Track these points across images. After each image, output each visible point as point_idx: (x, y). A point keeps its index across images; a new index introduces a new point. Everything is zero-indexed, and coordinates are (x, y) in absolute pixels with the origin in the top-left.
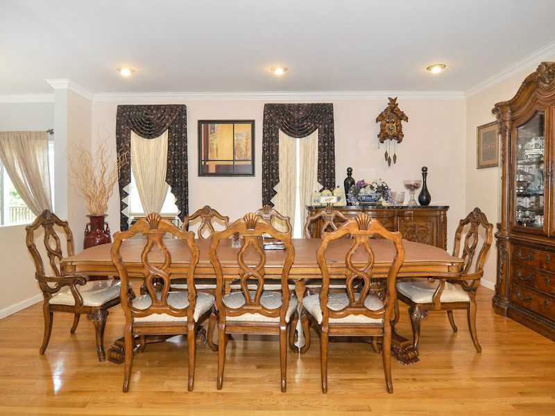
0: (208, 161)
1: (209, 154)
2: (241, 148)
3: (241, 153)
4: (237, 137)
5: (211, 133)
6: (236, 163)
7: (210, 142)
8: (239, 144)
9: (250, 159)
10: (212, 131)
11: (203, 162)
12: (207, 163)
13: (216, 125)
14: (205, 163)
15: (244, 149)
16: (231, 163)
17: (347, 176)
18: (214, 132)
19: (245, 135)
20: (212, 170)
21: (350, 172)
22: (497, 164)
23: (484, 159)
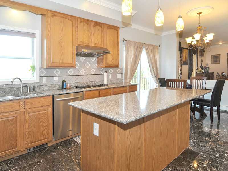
17: (201, 65)
22: (220, 63)
23: (214, 62)
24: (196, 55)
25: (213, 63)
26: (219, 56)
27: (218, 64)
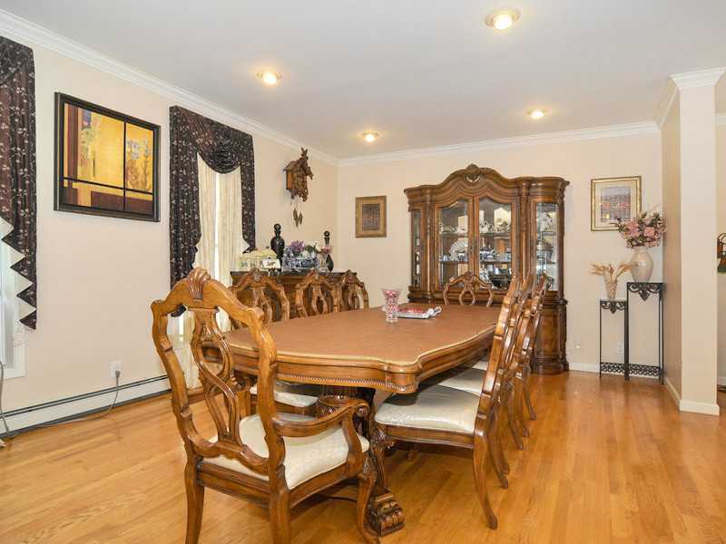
0: (77, 181)
1: (79, 168)
2: (136, 170)
3: (136, 178)
4: (130, 147)
5: (83, 127)
6: (129, 194)
7: (80, 145)
8: (133, 162)
9: (151, 191)
10: (86, 124)
11: (66, 182)
12: (75, 185)
13: (94, 115)
14: (70, 184)
15: (141, 171)
16: (120, 193)
17: (274, 235)
18: (89, 126)
19: (143, 147)
20: (85, 200)
21: (277, 229)
22: (384, 235)
23: (364, 229)
24: (236, 174)
25: (362, 233)
26: (381, 202)
27: (379, 236)
